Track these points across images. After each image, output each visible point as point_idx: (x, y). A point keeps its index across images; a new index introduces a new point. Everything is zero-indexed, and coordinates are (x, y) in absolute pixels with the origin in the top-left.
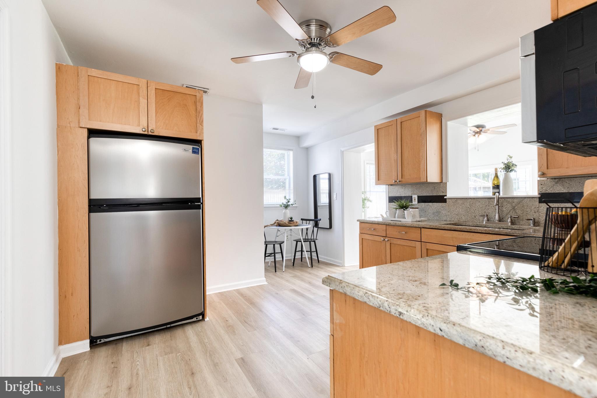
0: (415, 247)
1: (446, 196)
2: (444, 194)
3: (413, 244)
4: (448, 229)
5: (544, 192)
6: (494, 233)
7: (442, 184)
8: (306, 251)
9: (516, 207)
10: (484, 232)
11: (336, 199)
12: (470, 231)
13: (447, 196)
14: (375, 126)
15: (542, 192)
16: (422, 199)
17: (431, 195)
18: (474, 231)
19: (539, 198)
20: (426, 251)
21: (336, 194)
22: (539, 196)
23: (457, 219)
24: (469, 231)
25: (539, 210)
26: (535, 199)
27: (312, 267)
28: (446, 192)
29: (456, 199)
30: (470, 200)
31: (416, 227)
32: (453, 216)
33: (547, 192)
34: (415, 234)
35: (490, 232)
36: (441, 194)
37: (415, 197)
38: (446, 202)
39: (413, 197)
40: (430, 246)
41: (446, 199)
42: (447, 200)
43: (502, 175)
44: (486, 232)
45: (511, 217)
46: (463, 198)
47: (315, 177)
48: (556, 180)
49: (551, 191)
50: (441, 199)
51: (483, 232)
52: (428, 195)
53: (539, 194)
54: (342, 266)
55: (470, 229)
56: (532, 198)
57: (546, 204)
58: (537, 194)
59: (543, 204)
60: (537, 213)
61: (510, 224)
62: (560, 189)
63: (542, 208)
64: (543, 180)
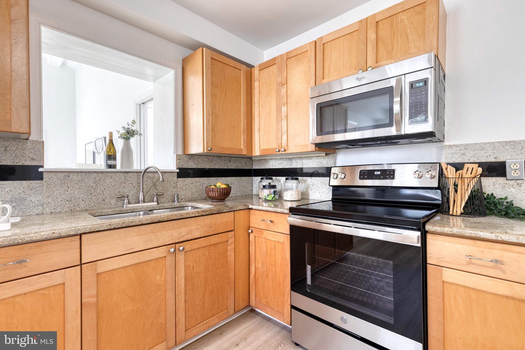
0: (63, 283)
1: (42, 167)
2: (34, 163)
3: (57, 278)
9: (157, 183)
10: (198, 215)
13: (45, 167)
15: (180, 167)
22: (178, 171)
23: (68, 208)
25: (176, 185)
26: (174, 174)
28: (42, 160)
29: (66, 174)
30: (96, 174)
31: (69, 236)
32: (60, 203)
34: (62, 255)
36: (28, 163)
38: (42, 179)
40: (103, 267)
41: (42, 173)
42: (45, 175)
45: (156, 195)
48: (190, 156)
50: (28, 173)
53: (177, 169)
56: (172, 172)
57: (182, 179)
58: (175, 169)
59: (180, 179)
60: (175, 189)
61: (156, 203)
62: (192, 165)
63: (179, 183)
64: (180, 155)
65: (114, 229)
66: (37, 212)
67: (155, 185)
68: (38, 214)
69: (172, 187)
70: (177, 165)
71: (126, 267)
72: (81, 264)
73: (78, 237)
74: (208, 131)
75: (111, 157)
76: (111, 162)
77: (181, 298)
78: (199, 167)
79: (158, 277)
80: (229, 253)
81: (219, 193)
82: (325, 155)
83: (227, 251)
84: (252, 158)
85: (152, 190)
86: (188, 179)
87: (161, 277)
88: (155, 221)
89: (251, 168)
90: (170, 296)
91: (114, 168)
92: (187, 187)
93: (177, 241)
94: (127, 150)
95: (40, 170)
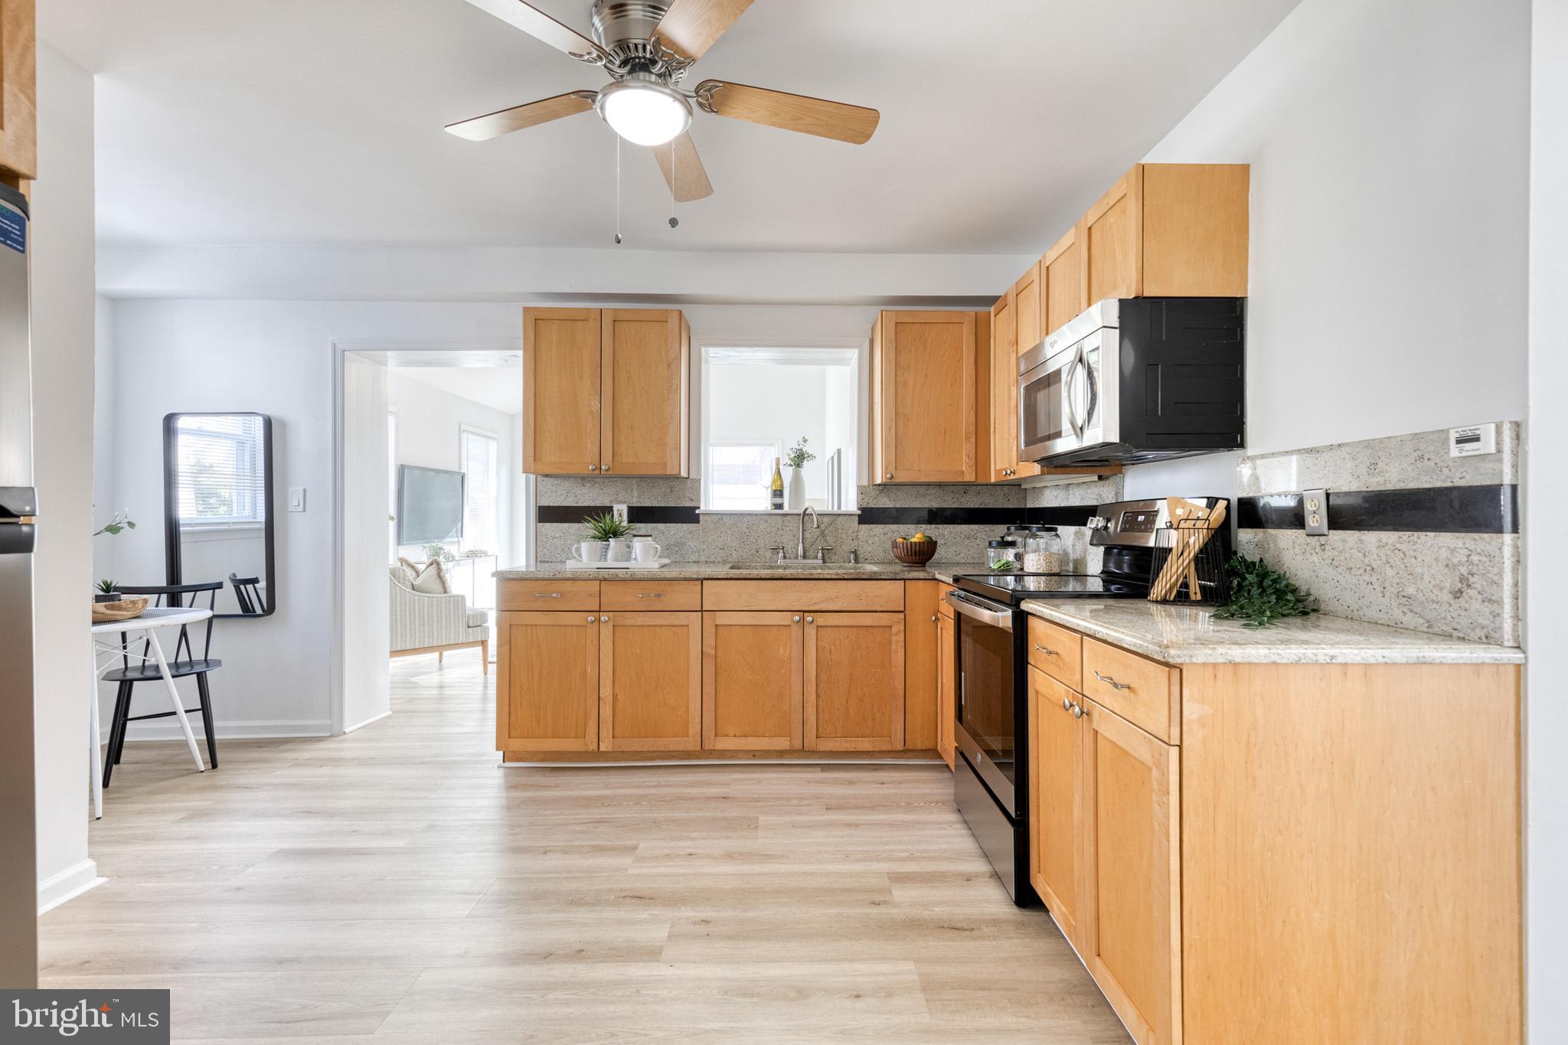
0: (688, 626)
1: (699, 508)
2: (693, 504)
3: (681, 618)
5: (864, 506)
6: (851, 577)
7: (691, 483)
8: (186, 712)
9: (826, 532)
10: (836, 577)
11: (304, 511)
12: (811, 577)
13: (702, 508)
14: (526, 310)
15: (862, 507)
16: (639, 515)
17: (663, 505)
18: (817, 577)
19: (859, 515)
20: (714, 630)
21: (305, 490)
22: (859, 512)
23: (722, 557)
24: (808, 577)
25: (857, 536)
26: (854, 517)
27: (214, 766)
28: (699, 500)
29: (720, 517)
31: (692, 579)
32: (714, 551)
33: (869, 506)
34: (688, 596)
35: (846, 577)
36: (688, 504)
37: (621, 511)
38: (698, 522)
39: (614, 508)
40: (722, 619)
41: (698, 514)
42: (701, 518)
43: (787, 474)
44: (839, 577)
45: (822, 549)
46: (734, 514)
47: (169, 421)
48: (880, 488)
49: (874, 504)
50: (687, 515)
51: (833, 577)
52: (655, 504)
53: (859, 509)
54: (332, 736)
55: (812, 574)
56: (850, 515)
57: (866, 526)
58: (856, 509)
59: (863, 526)
60: (856, 541)
61: (821, 561)
62: (885, 502)
63: (862, 532)
64: (864, 487)
65: (731, 579)
66: (694, 559)
67: (823, 534)
68: (695, 562)
69: (850, 538)
70: (858, 503)
71: (744, 625)
72: (702, 611)
73: (700, 582)
74: (889, 447)
75: (778, 493)
76: (778, 501)
77: (811, 688)
78: (898, 506)
79: (781, 650)
80: (894, 647)
81: (905, 550)
82: (1097, 479)
83: (890, 642)
84: (1020, 485)
85: (818, 541)
86: (878, 525)
87: (785, 651)
88: (776, 576)
89: (1023, 507)
90: (796, 678)
91: (780, 509)
92: (876, 539)
93: (806, 609)
94: (797, 481)
95: (697, 512)
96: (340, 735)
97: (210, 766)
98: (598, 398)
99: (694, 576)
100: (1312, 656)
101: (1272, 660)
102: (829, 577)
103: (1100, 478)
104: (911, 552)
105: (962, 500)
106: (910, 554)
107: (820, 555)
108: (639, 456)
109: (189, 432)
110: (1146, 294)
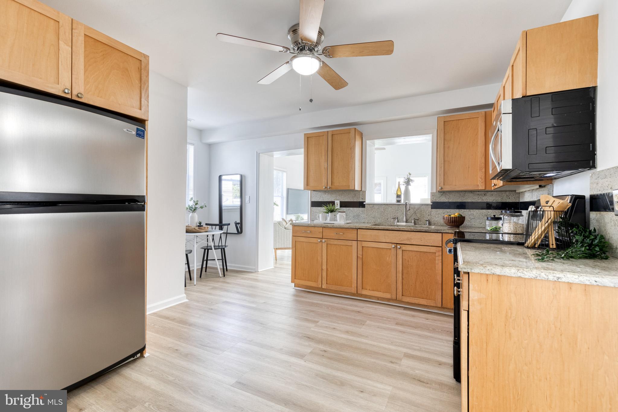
0: (352, 246)
1: (365, 202)
2: (363, 201)
3: (349, 243)
4: (382, 229)
5: (434, 201)
6: (417, 230)
7: (362, 192)
8: (218, 260)
9: (417, 212)
11: (249, 203)
12: (400, 230)
14: (305, 134)
15: (433, 201)
16: (343, 205)
17: (352, 201)
18: (402, 230)
19: (431, 205)
20: (361, 249)
21: (250, 197)
22: (432, 204)
23: (373, 221)
25: (431, 214)
26: (429, 206)
27: (224, 276)
28: (365, 199)
29: (373, 205)
30: (384, 205)
31: (353, 228)
33: (436, 201)
34: (352, 235)
35: (415, 230)
36: (361, 200)
37: (337, 203)
38: (364, 207)
39: (335, 202)
40: (365, 244)
42: (366, 206)
43: (403, 188)
44: (412, 230)
45: (414, 219)
46: (378, 204)
47: (220, 177)
48: (442, 193)
49: (439, 200)
50: (361, 205)
51: (409, 230)
52: (349, 200)
53: (432, 202)
54: (255, 272)
56: (427, 205)
57: (435, 209)
58: (430, 203)
59: (433, 209)
60: (430, 216)
61: (413, 224)
62: (444, 199)
63: (433, 212)
64: (434, 193)
66: (363, 221)
67: (415, 213)
69: (427, 215)
70: (431, 200)
71: (373, 247)
72: (357, 241)
73: (357, 230)
74: (441, 175)
75: (398, 196)
76: (399, 199)
77: (400, 275)
78: (450, 201)
79: (388, 258)
80: (437, 262)
82: (538, 187)
83: (435, 260)
85: (413, 216)
86: (440, 210)
87: (389, 259)
89: (518, 201)
90: (393, 270)
91: (400, 202)
92: (440, 215)
93: (398, 243)
94: (407, 192)
95: (364, 203)
96: (257, 272)
97: (223, 276)
98: (327, 163)
99: (354, 227)
100: (545, 276)
101: (519, 276)
102: (407, 230)
103: (540, 186)
104: (450, 221)
105: (483, 198)
106: (450, 222)
107: (413, 221)
108: (339, 183)
109: (225, 180)
110: (528, 94)
